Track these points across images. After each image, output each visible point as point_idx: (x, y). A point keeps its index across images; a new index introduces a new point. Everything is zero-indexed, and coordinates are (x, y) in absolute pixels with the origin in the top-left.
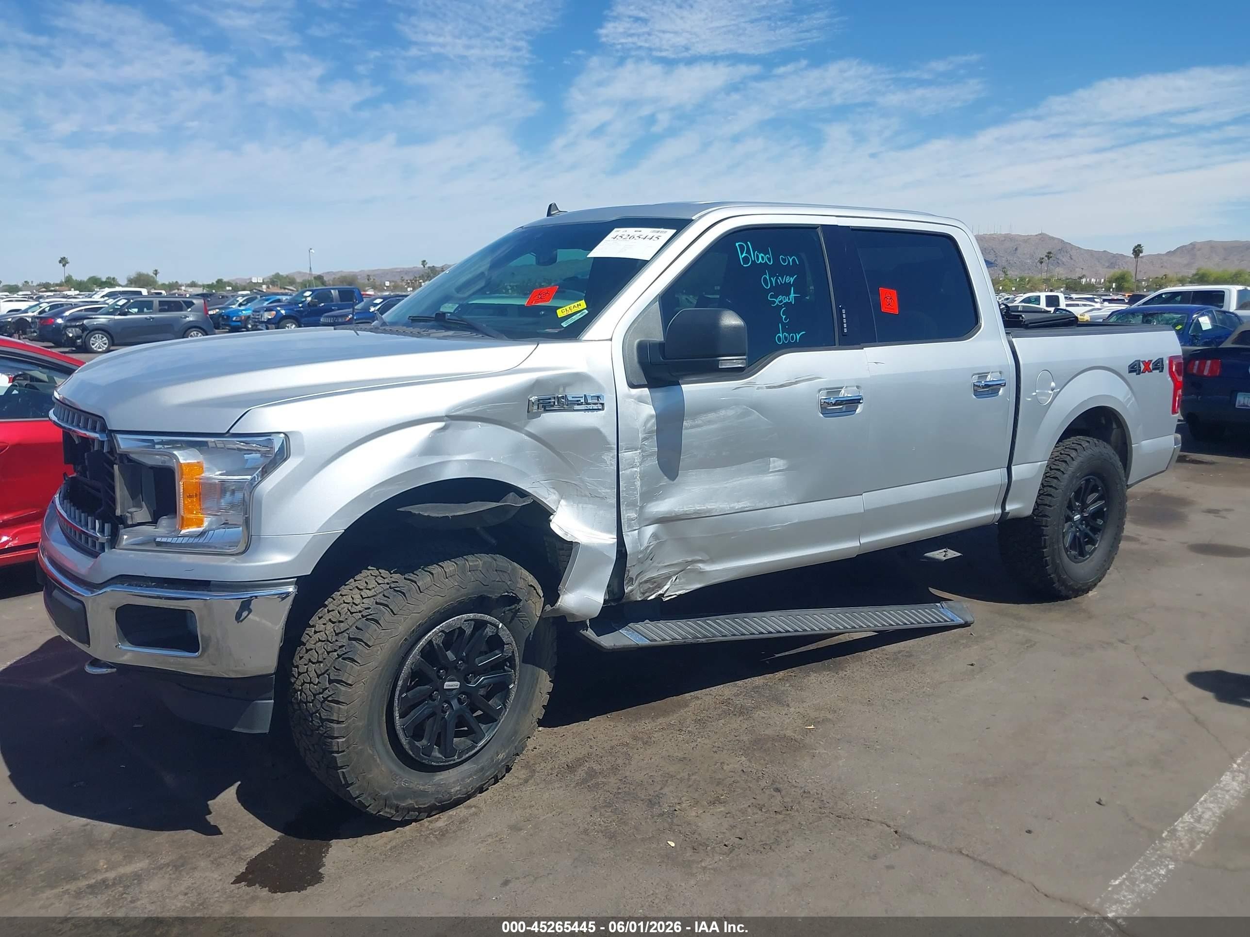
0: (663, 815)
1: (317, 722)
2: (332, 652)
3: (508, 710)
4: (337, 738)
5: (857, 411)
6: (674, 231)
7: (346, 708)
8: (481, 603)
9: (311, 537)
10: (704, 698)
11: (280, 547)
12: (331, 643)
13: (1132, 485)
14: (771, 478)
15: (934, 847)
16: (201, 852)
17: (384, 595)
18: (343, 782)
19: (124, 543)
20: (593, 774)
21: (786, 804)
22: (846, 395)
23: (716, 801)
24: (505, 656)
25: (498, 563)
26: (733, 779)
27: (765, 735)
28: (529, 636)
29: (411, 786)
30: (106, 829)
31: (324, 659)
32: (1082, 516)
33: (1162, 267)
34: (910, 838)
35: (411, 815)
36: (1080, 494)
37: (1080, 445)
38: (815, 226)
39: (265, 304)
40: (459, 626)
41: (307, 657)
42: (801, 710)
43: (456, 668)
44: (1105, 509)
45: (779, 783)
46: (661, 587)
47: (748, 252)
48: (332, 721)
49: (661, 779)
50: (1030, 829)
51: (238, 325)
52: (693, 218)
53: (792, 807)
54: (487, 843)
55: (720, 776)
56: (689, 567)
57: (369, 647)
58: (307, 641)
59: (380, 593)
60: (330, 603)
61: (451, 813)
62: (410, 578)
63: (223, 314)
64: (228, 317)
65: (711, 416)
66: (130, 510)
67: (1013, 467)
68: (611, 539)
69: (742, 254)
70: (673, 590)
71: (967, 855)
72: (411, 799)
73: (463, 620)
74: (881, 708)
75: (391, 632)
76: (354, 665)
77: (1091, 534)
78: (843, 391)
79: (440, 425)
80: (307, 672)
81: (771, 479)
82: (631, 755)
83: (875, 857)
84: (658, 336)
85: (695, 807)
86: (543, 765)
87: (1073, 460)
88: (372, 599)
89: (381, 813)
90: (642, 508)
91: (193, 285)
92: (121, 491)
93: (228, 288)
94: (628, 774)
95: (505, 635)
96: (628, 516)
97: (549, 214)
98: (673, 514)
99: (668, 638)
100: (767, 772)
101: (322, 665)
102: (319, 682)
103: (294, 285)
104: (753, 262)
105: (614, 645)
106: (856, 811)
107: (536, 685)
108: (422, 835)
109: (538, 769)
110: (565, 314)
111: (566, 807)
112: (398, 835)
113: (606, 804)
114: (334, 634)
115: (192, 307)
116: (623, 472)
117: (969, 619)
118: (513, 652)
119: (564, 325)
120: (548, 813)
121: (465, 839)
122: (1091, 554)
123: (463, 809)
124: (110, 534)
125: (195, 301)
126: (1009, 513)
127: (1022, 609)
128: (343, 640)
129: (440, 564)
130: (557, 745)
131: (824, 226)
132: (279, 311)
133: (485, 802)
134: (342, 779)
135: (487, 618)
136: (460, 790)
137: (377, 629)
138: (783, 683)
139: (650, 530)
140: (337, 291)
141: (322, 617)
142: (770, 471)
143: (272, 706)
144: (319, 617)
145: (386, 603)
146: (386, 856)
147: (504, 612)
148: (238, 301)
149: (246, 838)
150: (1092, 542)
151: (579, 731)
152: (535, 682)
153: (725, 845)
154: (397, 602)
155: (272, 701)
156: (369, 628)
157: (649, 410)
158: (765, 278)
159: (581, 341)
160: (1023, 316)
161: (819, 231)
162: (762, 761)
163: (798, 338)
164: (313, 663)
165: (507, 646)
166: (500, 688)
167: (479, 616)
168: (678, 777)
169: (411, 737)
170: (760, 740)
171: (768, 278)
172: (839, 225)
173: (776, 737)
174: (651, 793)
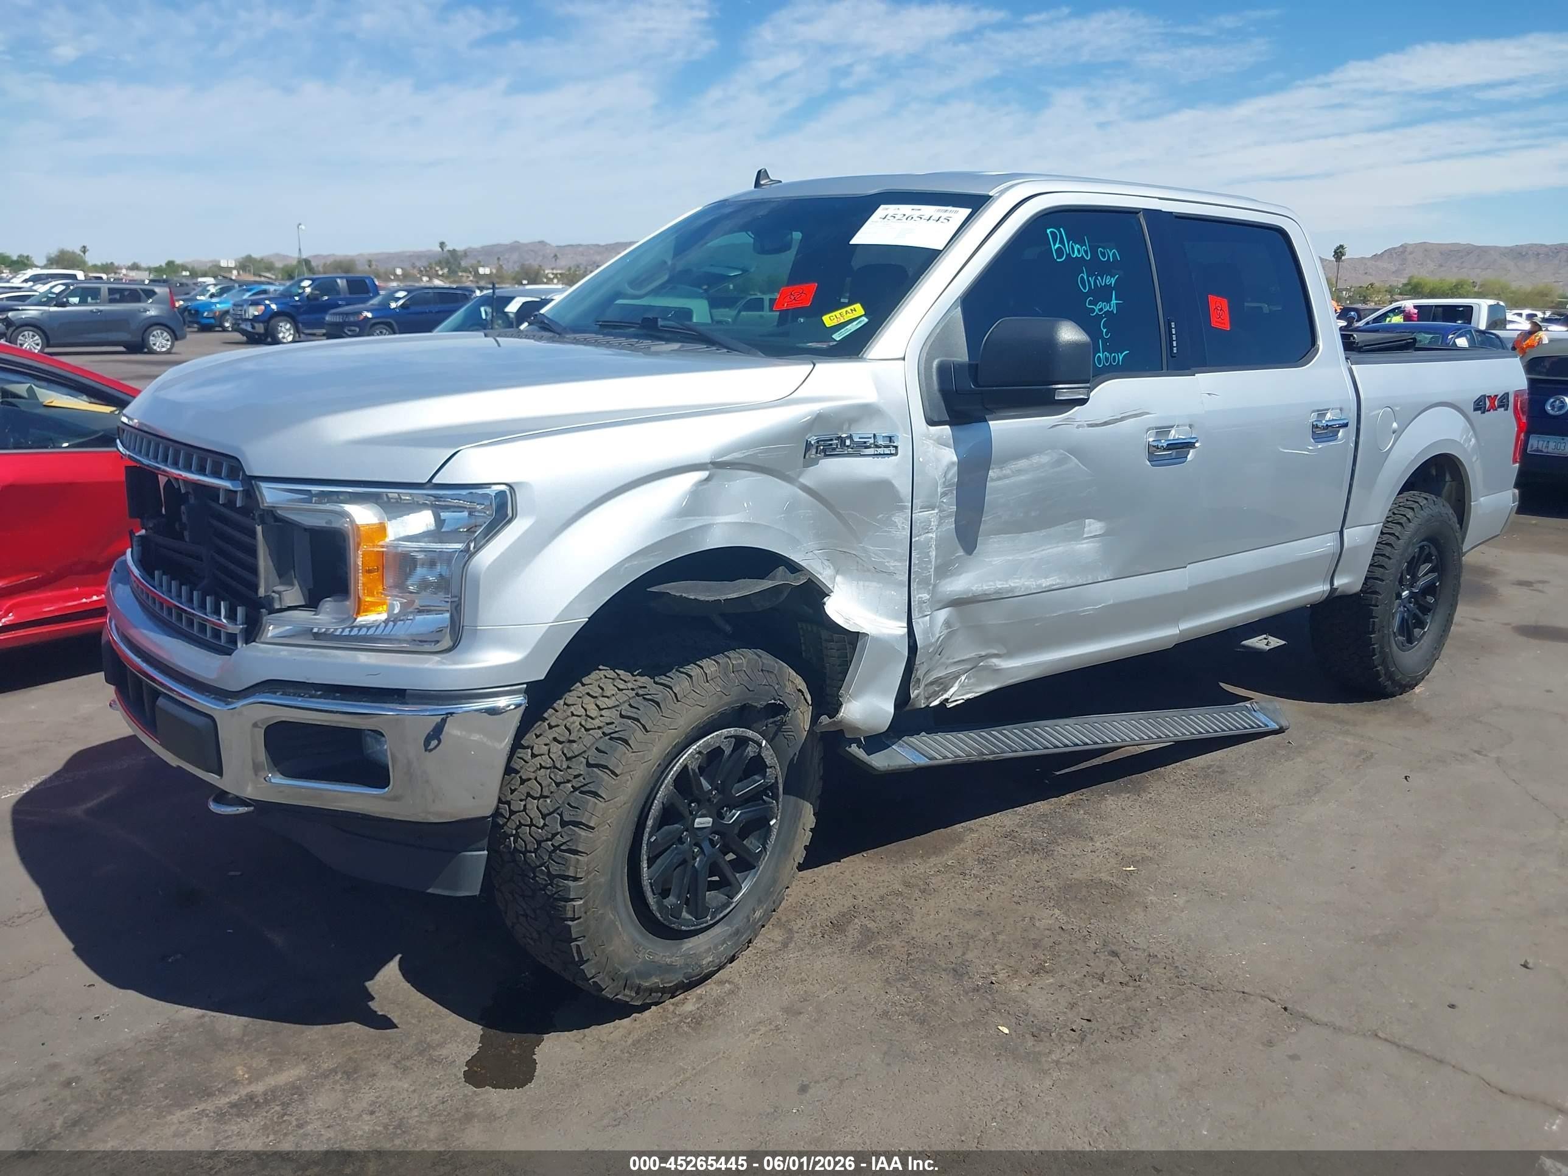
0: (978, 991)
1: (542, 879)
2: (565, 783)
3: (768, 853)
4: (573, 900)
5: (1189, 457)
6: (968, 211)
7: (586, 859)
8: (741, 715)
9: (544, 630)
10: (980, 829)
11: (503, 641)
12: (561, 771)
13: (1466, 552)
14: (1085, 546)
15: (1340, 1029)
16: (375, 1052)
17: (630, 705)
18: (577, 959)
19: (270, 635)
20: (870, 934)
21: (1130, 972)
22: (1177, 437)
23: (1039, 970)
24: (768, 783)
25: (764, 661)
26: (1052, 940)
27: (1075, 879)
28: (794, 757)
29: (657, 959)
30: (232, 1024)
31: (552, 793)
32: (1411, 593)
33: (1366, 273)
34: (1305, 1017)
35: (654, 997)
36: (1413, 566)
37: (1417, 502)
38: (1138, 210)
39: (246, 296)
40: (718, 745)
41: (523, 789)
42: (1109, 845)
43: (709, 800)
44: (1437, 584)
45: (1114, 945)
46: (946, 690)
47: (1062, 242)
48: (567, 878)
49: (960, 941)
50: (1454, 1003)
51: (212, 324)
52: (991, 194)
53: (1140, 976)
54: (760, 1033)
55: (1033, 936)
56: (982, 664)
57: (617, 776)
58: (521, 768)
59: (624, 702)
60: (550, 716)
61: (699, 992)
62: (662, 681)
63: (189, 308)
64: (197, 311)
65: (1023, 463)
66: (276, 589)
67: (1345, 531)
68: (898, 628)
69: (1054, 245)
70: (960, 693)
71: (1386, 1040)
72: (656, 976)
73: (723, 737)
74: (1210, 841)
75: (644, 755)
76: (597, 801)
77: (1420, 615)
78: (1173, 432)
79: (703, 474)
80: (525, 810)
81: (1085, 548)
82: (910, 908)
83: (1270, 1043)
84: (962, 355)
85: (1016, 978)
86: (800, 923)
87: (1410, 522)
88: (614, 710)
89: (618, 997)
90: (935, 586)
91: (135, 267)
92: (264, 562)
93: (184, 273)
94: (914, 933)
95: (769, 757)
96: (919, 598)
97: (757, 184)
98: (970, 595)
99: (950, 755)
100: (1094, 930)
101: (548, 801)
102: (545, 825)
103: (272, 272)
104: (1068, 255)
105: (889, 765)
106: (1225, 981)
107: (799, 819)
108: (669, 1024)
109: (795, 928)
110: (835, 322)
111: (849, 981)
112: (637, 1025)
113: (901, 976)
114: (564, 759)
115: (155, 297)
116: (917, 539)
117: (1284, 723)
118: (776, 778)
119: (837, 337)
120: (828, 990)
121: (729, 1027)
122: (1419, 640)
123: (713, 986)
124: (244, 621)
125: (157, 290)
126: (1337, 589)
127: (1339, 709)
128: (579, 767)
129: (698, 662)
130: (809, 893)
131: (1146, 211)
132: (269, 305)
133: (741, 976)
134: (575, 955)
135: (750, 733)
136: (713, 961)
137: (627, 751)
138: (1075, 809)
139: (942, 615)
140: (345, 281)
141: (541, 735)
142: (1085, 536)
143: (486, 859)
144: (536, 734)
145: (635, 716)
146: (630, 1054)
147: (767, 726)
148: (209, 290)
149: (432, 1031)
150: (1421, 624)
151: (832, 875)
152: (799, 815)
153: (1073, 1030)
154: (648, 713)
155: (486, 852)
156: (615, 750)
157: (950, 456)
158: (1082, 278)
159: (862, 359)
160: (1355, 336)
161: (1141, 216)
162: (1082, 914)
163: (1121, 358)
164: (534, 798)
165: (770, 770)
166: (758, 825)
167: (740, 731)
168: (981, 938)
169: (660, 894)
170: (1070, 886)
171: (1085, 277)
172: (1163, 210)
173: (1090, 883)
174: (953, 959)
